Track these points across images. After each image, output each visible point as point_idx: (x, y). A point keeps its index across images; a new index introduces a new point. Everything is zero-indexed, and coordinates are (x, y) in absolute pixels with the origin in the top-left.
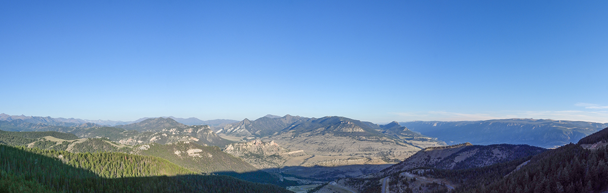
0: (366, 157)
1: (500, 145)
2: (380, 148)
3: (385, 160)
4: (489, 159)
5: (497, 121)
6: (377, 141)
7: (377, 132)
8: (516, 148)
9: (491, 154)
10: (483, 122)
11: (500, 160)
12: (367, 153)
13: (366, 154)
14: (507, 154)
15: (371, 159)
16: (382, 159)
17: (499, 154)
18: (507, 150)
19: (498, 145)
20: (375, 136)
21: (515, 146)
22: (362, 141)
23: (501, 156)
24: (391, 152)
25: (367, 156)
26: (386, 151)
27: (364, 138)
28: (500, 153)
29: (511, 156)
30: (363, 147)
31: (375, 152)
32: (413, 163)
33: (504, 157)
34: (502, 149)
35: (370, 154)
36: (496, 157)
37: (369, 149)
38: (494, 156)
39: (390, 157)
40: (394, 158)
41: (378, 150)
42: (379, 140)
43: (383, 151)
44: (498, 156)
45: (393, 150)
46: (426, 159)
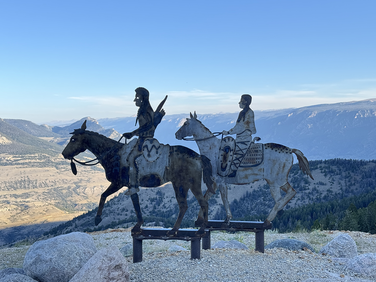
0: (17, 204)
1: (325, 162)
2: (52, 179)
3: (65, 208)
4: (299, 195)
5: (329, 108)
6: (44, 165)
7: (43, 143)
8: (367, 168)
9: (302, 184)
10: (294, 111)
11: (325, 198)
12: (19, 192)
13: (16, 196)
14: (343, 182)
15: (27, 207)
16: (57, 205)
17: (322, 184)
18: (344, 174)
19: (321, 162)
20: (37, 152)
21: (362, 163)
22: (6, 164)
23: (328, 187)
24: (78, 187)
25: (19, 200)
26: (66, 186)
27: (11, 158)
28: (326, 180)
29: (353, 188)
30: (7, 179)
31: (40, 190)
32: (123, 209)
33: (336, 189)
34: (332, 172)
35: (27, 195)
36: (315, 189)
37: (24, 183)
38: (311, 187)
39: (76, 198)
40: (85, 202)
41: (46, 185)
42: (49, 161)
43: (58, 185)
44: (321, 188)
45: (83, 184)
46: (152, 200)
